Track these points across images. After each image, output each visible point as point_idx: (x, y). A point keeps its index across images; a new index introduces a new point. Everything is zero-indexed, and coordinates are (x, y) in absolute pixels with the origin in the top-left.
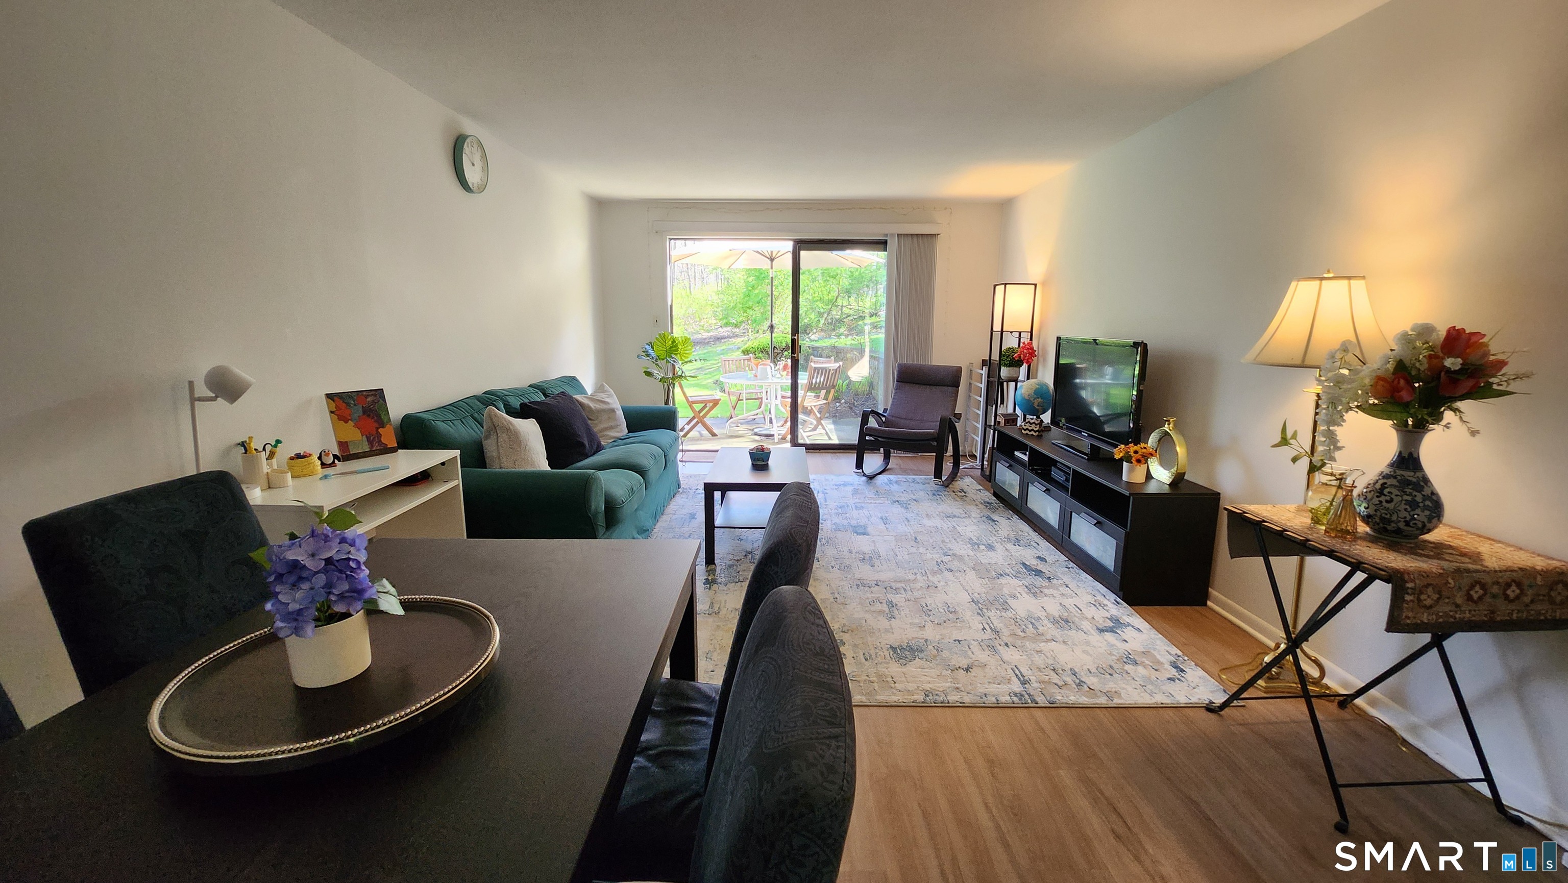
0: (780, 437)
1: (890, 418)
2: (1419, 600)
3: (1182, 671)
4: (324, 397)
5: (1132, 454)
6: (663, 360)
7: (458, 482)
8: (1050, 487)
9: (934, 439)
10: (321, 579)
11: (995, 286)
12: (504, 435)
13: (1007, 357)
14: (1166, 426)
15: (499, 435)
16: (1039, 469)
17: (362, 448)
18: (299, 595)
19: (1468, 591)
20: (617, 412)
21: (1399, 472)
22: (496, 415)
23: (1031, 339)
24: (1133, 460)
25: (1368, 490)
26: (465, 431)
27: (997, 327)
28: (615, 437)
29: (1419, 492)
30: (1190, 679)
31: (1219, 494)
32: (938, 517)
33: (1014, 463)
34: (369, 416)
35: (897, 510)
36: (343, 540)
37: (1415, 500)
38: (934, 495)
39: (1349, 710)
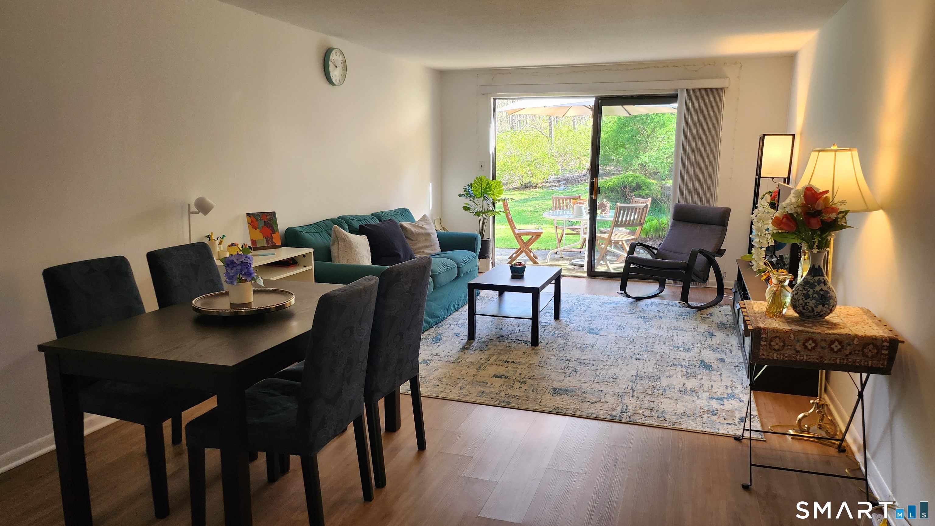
2: (770, 345)
4: (246, 215)
6: (479, 198)
7: (312, 267)
9: (684, 269)
10: (239, 267)
11: (764, 136)
12: (342, 243)
15: (339, 243)
17: (263, 244)
18: (233, 271)
19: (804, 343)
20: (432, 236)
22: (338, 231)
26: (319, 239)
28: (428, 254)
29: (812, 288)
32: (666, 329)
34: (267, 227)
36: (246, 257)
37: (808, 294)
38: (681, 315)
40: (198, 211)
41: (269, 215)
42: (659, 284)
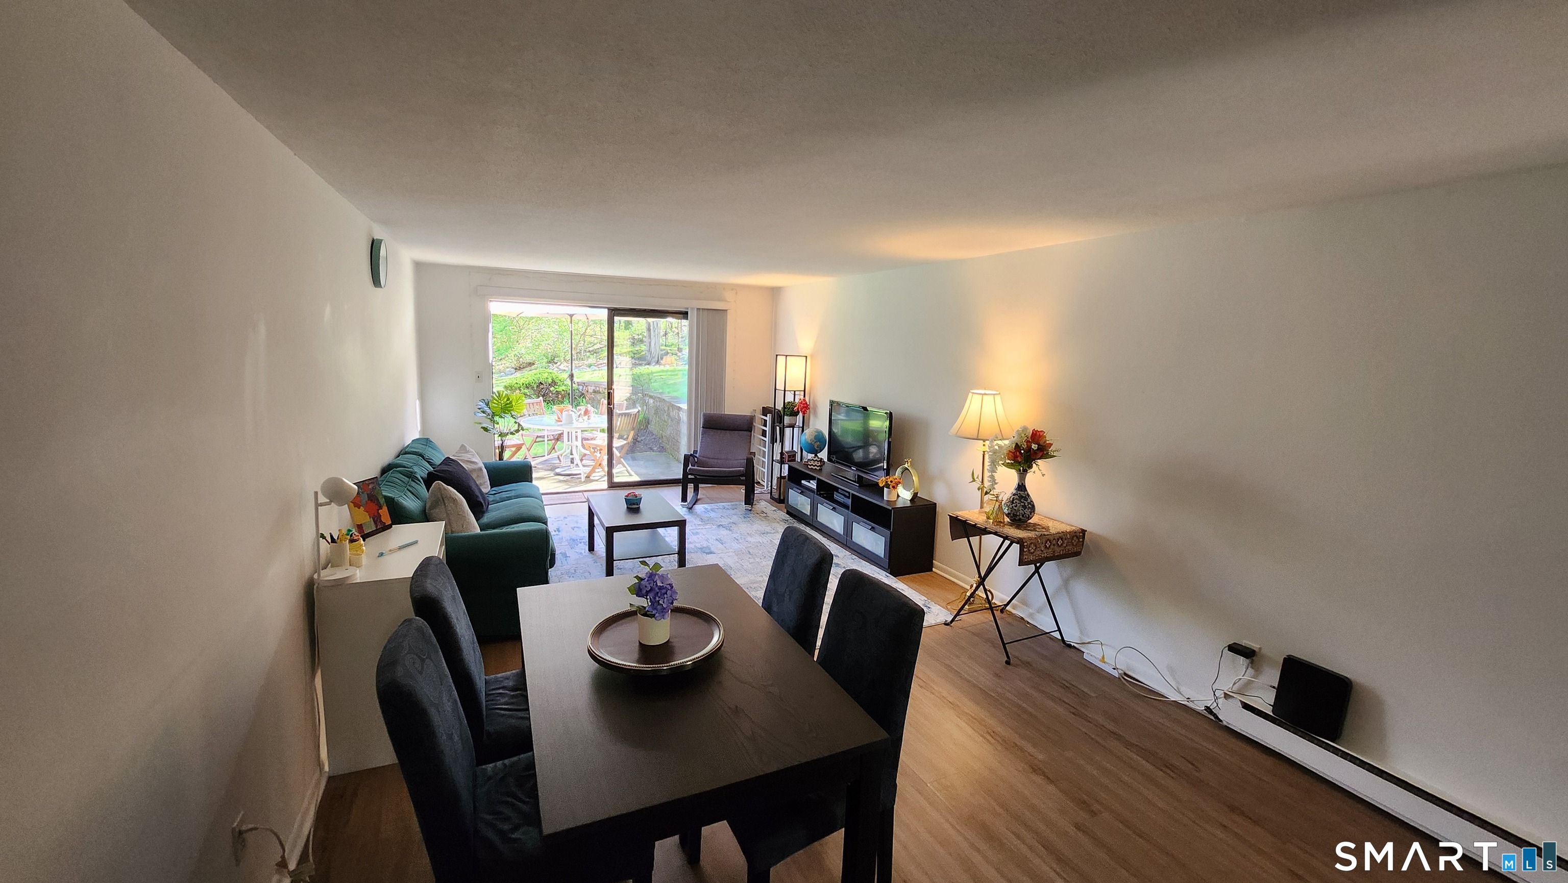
0: (585, 475)
1: (701, 458)
2: (1029, 550)
3: (929, 608)
5: (890, 483)
6: (498, 415)
8: (835, 506)
11: (777, 355)
13: (789, 409)
14: (906, 464)
15: (447, 505)
16: (824, 494)
17: (371, 528)
19: (1045, 544)
21: (1019, 492)
22: (445, 489)
23: (804, 396)
24: (891, 487)
25: (1007, 501)
27: (780, 386)
29: (1026, 501)
30: (934, 611)
31: (936, 504)
32: (756, 535)
33: (805, 491)
34: (371, 500)
35: (724, 532)
37: (1025, 505)
38: (744, 517)
39: (1005, 613)
40: (328, 501)
41: (371, 483)
42: (681, 487)
